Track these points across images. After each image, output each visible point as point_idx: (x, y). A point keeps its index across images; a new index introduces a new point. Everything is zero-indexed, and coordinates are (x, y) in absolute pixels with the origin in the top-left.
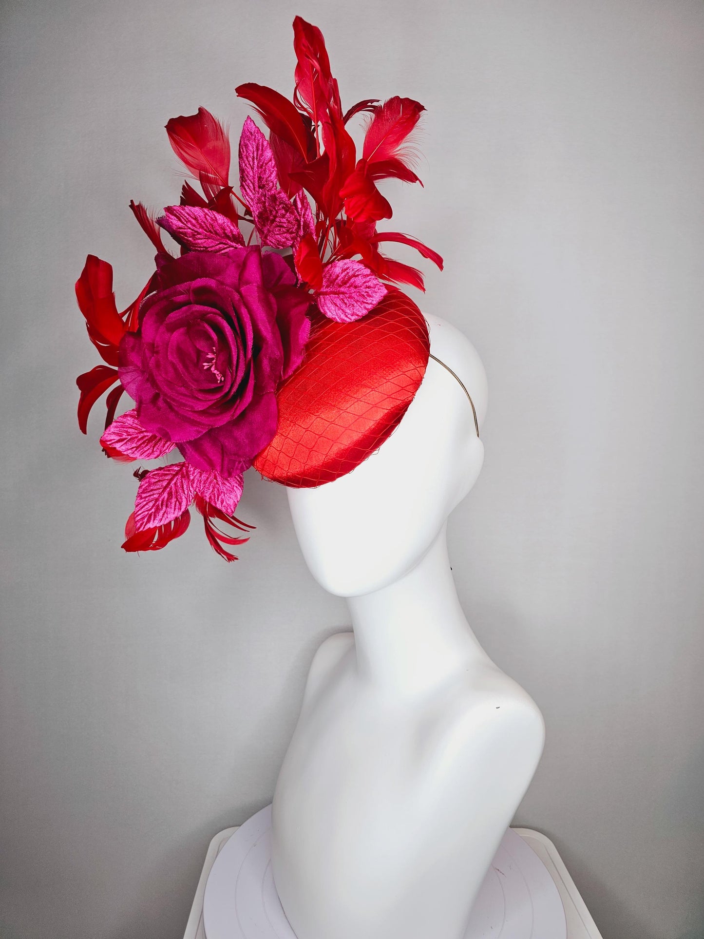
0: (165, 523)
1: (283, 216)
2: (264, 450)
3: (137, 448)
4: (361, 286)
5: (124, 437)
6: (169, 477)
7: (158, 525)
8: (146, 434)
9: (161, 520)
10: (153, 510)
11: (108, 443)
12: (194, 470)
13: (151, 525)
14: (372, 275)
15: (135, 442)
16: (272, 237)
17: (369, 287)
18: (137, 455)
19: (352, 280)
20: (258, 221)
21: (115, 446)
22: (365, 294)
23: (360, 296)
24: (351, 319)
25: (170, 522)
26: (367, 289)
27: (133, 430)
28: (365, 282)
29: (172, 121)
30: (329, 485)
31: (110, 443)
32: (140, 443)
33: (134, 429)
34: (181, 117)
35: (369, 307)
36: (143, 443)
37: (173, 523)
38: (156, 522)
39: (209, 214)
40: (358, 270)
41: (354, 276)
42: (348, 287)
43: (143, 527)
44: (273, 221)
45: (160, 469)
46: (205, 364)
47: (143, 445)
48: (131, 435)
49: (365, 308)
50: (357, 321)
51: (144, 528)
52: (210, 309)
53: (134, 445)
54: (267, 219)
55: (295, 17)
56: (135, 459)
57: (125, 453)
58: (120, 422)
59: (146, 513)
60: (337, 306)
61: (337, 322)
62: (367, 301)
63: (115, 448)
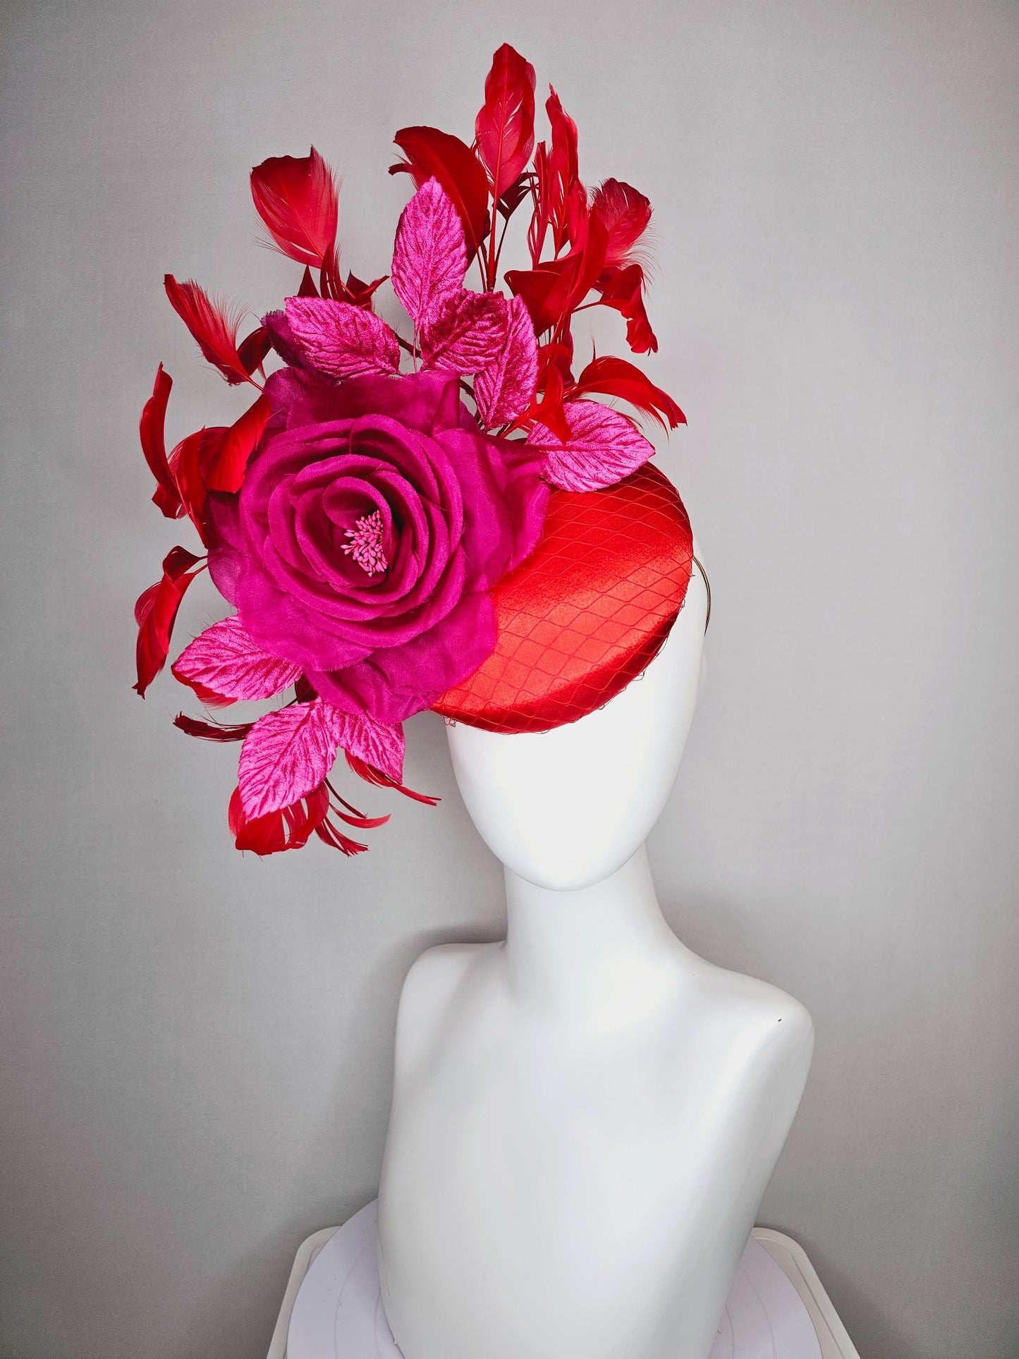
0: (293, 803)
1: (483, 329)
2: (466, 680)
3: (238, 681)
4: (610, 442)
5: (215, 665)
6: (293, 727)
7: (283, 806)
8: (250, 658)
9: (285, 798)
10: (271, 783)
11: (187, 676)
12: (333, 713)
13: (271, 807)
14: (630, 427)
15: (234, 672)
16: (448, 358)
17: (625, 444)
18: (238, 693)
19: (597, 431)
20: (430, 333)
21: (200, 681)
22: (617, 454)
23: (608, 454)
24: (590, 487)
25: (299, 802)
26: (621, 446)
27: (230, 653)
28: (617, 436)
29: (271, 163)
30: (567, 727)
31: (191, 675)
32: (241, 674)
33: (229, 651)
34: (287, 157)
35: (627, 472)
36: (247, 673)
37: (304, 802)
38: (278, 800)
39: (361, 316)
40: (608, 418)
41: (600, 426)
42: (588, 441)
43: (257, 811)
44: (462, 334)
45: (276, 714)
46: (344, 547)
47: (247, 677)
48: (224, 661)
49: (619, 474)
50: (599, 490)
51: (259, 814)
52: (381, 464)
53: (234, 677)
54: (450, 331)
55: (502, 45)
56: (234, 700)
57: (219, 691)
58: (206, 640)
59: (260, 787)
60: (568, 468)
61: (565, 491)
62: (621, 464)
63: (200, 684)
